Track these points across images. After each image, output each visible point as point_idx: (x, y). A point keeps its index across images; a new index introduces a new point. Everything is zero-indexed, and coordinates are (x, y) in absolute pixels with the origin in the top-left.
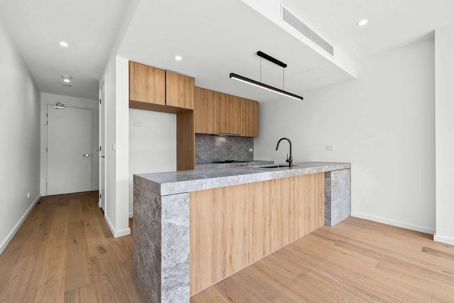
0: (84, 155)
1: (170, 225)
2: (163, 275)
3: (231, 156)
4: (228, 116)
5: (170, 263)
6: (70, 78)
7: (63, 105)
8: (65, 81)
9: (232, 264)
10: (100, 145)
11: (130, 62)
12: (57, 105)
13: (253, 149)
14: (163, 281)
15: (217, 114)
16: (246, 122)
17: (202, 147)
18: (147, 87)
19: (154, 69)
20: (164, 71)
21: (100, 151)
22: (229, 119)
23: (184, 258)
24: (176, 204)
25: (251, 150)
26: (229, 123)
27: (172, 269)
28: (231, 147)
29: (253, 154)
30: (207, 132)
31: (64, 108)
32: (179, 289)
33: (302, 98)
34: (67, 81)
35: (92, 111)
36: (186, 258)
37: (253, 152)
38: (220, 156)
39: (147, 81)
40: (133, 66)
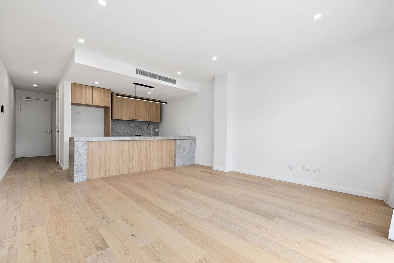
0: (46, 132)
1: (78, 151)
2: (75, 167)
3: (142, 133)
4: (137, 110)
5: (78, 163)
6: (38, 84)
7: (31, 98)
8: (34, 86)
9: (110, 172)
10: (57, 125)
11: (71, 83)
12: (27, 98)
13: (159, 130)
14: (75, 169)
15: (129, 108)
16: (150, 112)
17: (121, 127)
18: (81, 96)
19: (86, 86)
20: (92, 87)
21: (57, 129)
22: (138, 111)
23: (84, 163)
24: (80, 145)
25: (157, 130)
26: (138, 113)
27: (79, 166)
28: (142, 128)
29: (159, 132)
30: (122, 118)
31: (32, 100)
32: (82, 173)
33: (166, 103)
34: (35, 85)
35: (52, 102)
36: (85, 163)
37: (158, 132)
38: (134, 133)
39: (81, 92)
40: (74, 86)
